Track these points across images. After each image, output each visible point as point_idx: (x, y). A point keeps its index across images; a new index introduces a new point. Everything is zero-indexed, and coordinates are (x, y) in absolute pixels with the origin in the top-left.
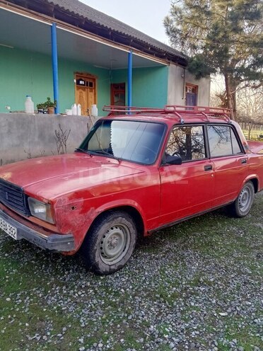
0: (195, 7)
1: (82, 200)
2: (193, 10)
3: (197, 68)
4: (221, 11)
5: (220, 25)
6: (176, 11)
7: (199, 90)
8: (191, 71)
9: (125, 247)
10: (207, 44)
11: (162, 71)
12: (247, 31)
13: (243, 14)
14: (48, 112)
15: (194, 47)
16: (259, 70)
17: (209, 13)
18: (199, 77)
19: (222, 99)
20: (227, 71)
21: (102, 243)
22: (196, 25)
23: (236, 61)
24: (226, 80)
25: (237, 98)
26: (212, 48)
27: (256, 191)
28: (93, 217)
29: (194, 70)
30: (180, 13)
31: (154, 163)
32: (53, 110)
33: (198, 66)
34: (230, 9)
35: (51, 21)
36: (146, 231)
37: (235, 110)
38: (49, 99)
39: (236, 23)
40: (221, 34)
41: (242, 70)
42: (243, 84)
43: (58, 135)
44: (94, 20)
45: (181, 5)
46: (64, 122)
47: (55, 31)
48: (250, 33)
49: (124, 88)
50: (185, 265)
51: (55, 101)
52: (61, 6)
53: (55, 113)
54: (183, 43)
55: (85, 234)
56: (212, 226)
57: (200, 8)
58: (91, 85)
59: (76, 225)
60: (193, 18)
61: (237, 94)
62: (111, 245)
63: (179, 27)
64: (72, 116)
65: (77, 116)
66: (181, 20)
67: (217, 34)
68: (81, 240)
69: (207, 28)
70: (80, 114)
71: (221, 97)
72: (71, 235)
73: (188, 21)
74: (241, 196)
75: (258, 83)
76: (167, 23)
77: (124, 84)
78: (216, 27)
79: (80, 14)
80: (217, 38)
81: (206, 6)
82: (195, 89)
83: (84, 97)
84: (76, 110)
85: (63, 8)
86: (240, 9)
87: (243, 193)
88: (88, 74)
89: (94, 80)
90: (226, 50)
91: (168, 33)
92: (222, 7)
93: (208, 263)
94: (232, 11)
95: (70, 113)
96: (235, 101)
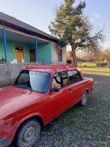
0: (59, 22)
1: (11, 119)
2: (58, 23)
3: (61, 43)
4: (68, 23)
5: (68, 28)
6: (52, 23)
7: (62, 51)
8: (59, 45)
9: (35, 134)
10: (64, 35)
11: (49, 45)
12: (78, 30)
13: (76, 24)
14: (3, 63)
15: (60, 36)
16: (83, 44)
17: (64, 24)
18: (62, 47)
19: (71, 54)
20: (72, 44)
21: (23, 136)
22: (60, 28)
23: (74, 40)
24: (72, 47)
25: (76, 53)
26: (66, 36)
27: (88, 94)
28: (18, 126)
29: (60, 44)
30: (54, 23)
31: (47, 92)
32: (5, 62)
33: (62, 43)
34: (71, 23)
35: (3, 27)
36: (45, 124)
37: (75, 57)
38: (3, 58)
39: (74, 27)
40: (69, 31)
41: (77, 43)
42: (77, 48)
43: (7, 72)
44: (20, 26)
45: (54, 21)
46: (10, 67)
47: (4, 31)
48: (79, 31)
49: (35, 51)
50: (63, 138)
51: (6, 58)
52: (6, 21)
53: (6, 63)
54: (56, 34)
55: (14, 135)
56: (73, 112)
57: (61, 22)
58: (22, 50)
59: (9, 132)
60: (58, 25)
61: (76, 52)
62: (28, 135)
63: (54, 29)
64: (13, 64)
65: (15, 64)
66: (54, 26)
67: (68, 31)
68: (12, 138)
69: (64, 29)
70: (16, 63)
71: (70, 53)
72: (7, 138)
73: (57, 26)
74: (83, 97)
75: (83, 48)
76: (49, 27)
77: (35, 49)
78: (67, 29)
79: (15, 24)
80: (68, 33)
81: (63, 21)
82: (61, 51)
83: (19, 54)
84: (15, 61)
85: (7, 22)
86: (75, 23)
87: (83, 96)
88: (20, 46)
89: (23, 48)
90: (71, 37)
91: (50, 31)
92: (69, 22)
93: (73, 135)
94: (72, 23)
95: (12, 62)
96: (75, 54)
